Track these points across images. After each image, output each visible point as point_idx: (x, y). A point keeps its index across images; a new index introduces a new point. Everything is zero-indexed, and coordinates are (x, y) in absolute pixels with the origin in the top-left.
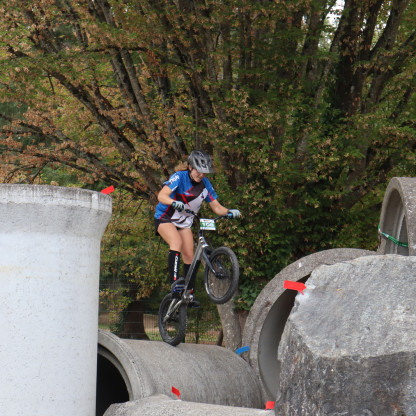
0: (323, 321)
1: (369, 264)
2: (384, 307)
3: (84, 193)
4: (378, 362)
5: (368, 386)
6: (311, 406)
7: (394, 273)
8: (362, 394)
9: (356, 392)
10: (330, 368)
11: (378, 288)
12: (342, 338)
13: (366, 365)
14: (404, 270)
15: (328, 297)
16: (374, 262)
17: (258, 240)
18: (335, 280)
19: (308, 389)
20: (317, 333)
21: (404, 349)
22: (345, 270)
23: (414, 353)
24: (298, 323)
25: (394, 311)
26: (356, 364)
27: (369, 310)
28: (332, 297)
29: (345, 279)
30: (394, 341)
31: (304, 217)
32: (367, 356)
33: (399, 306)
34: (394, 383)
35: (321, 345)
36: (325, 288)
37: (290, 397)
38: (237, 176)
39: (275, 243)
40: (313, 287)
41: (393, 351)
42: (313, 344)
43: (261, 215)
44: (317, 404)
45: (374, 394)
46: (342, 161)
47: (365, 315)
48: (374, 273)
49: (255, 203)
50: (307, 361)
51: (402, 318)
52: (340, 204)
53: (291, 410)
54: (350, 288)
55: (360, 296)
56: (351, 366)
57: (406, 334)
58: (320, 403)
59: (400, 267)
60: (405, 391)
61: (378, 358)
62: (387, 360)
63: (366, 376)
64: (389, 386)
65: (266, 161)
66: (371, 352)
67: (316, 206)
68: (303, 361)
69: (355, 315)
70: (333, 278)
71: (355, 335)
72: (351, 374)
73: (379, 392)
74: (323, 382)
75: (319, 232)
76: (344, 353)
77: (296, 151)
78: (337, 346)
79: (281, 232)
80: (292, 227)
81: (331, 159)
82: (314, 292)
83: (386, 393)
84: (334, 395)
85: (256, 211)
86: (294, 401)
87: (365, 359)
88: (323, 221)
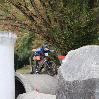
0: (69, 68)
1: (86, 49)
2: (89, 63)
3: (6, 33)
4: (86, 82)
5: (83, 90)
6: (65, 97)
7: (93, 51)
8: (81, 93)
9: (79, 92)
10: (70, 84)
11: (88, 57)
12: (75, 74)
13: (82, 83)
14: (97, 50)
15: (72, 60)
16: (88, 48)
17: (69, 44)
18: (75, 55)
19: (64, 92)
20: (67, 73)
21: (94, 77)
22: (78, 51)
23: (98, 78)
24: (61, 69)
25: (92, 64)
26: (79, 83)
27: (84, 64)
28: (73, 60)
29: (78, 54)
30: (91, 74)
31: (82, 37)
32: (82, 80)
33: (94, 62)
34: (91, 89)
35: (68, 77)
36: (71, 57)
37: (60, 94)
38: (63, 27)
39: (74, 45)
40: (68, 57)
41: (91, 78)
42: (65, 76)
43: (70, 37)
44: (66, 96)
45: (85, 93)
46: (91, 21)
47: (83, 66)
48: (87, 52)
49: (68, 34)
50: (63, 82)
51: (95, 66)
52: (92, 33)
53: (60, 98)
54: (79, 57)
55: (82, 60)
56: (77, 84)
57: (95, 72)
58: (67, 96)
59: (96, 50)
60: (95, 91)
61: (86, 80)
62: (89, 81)
63: (82, 87)
64: (90, 90)
65: (69, 22)
66: (84, 78)
67: (85, 34)
68: (62, 82)
69: (80, 66)
70: (75, 54)
71: (79, 73)
72: (77, 86)
73: (86, 92)
74: (68, 89)
75: (87, 41)
76: (75, 79)
77: (79, 19)
78: (73, 77)
79: (76, 42)
80: (79, 40)
81: (88, 21)
82: (68, 59)
83: (89, 92)
84: (72, 93)
85: (68, 36)
86: (61, 95)
87: (82, 81)
88: (87, 38)
